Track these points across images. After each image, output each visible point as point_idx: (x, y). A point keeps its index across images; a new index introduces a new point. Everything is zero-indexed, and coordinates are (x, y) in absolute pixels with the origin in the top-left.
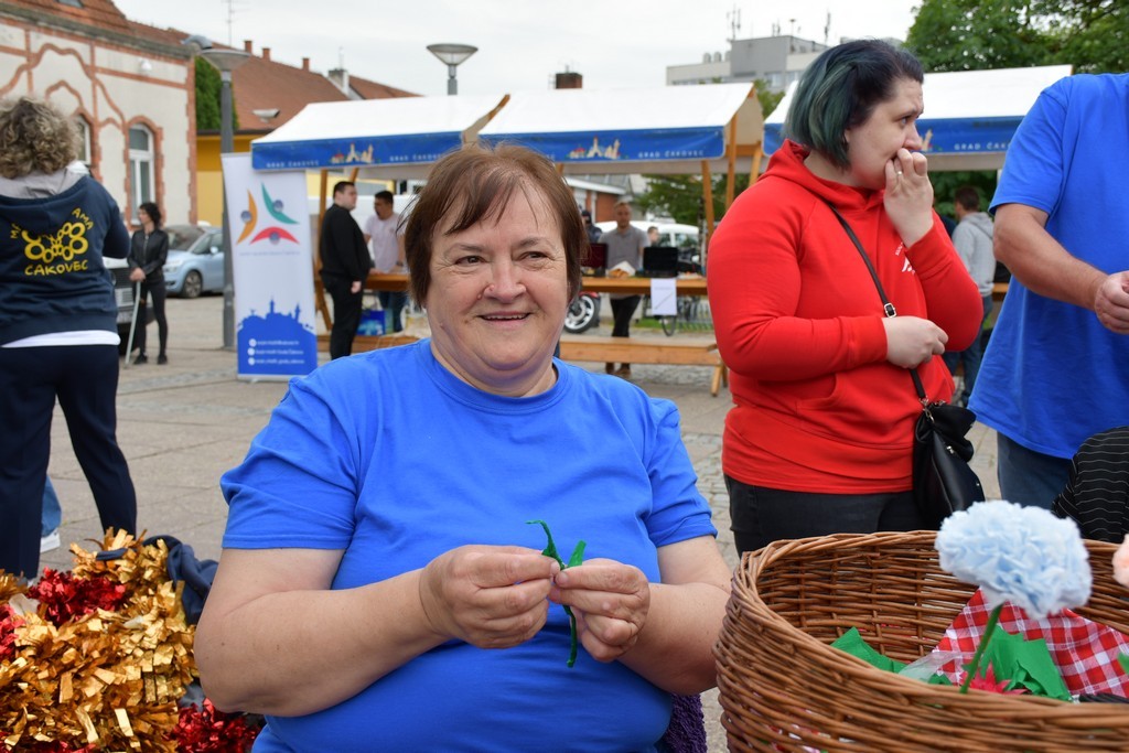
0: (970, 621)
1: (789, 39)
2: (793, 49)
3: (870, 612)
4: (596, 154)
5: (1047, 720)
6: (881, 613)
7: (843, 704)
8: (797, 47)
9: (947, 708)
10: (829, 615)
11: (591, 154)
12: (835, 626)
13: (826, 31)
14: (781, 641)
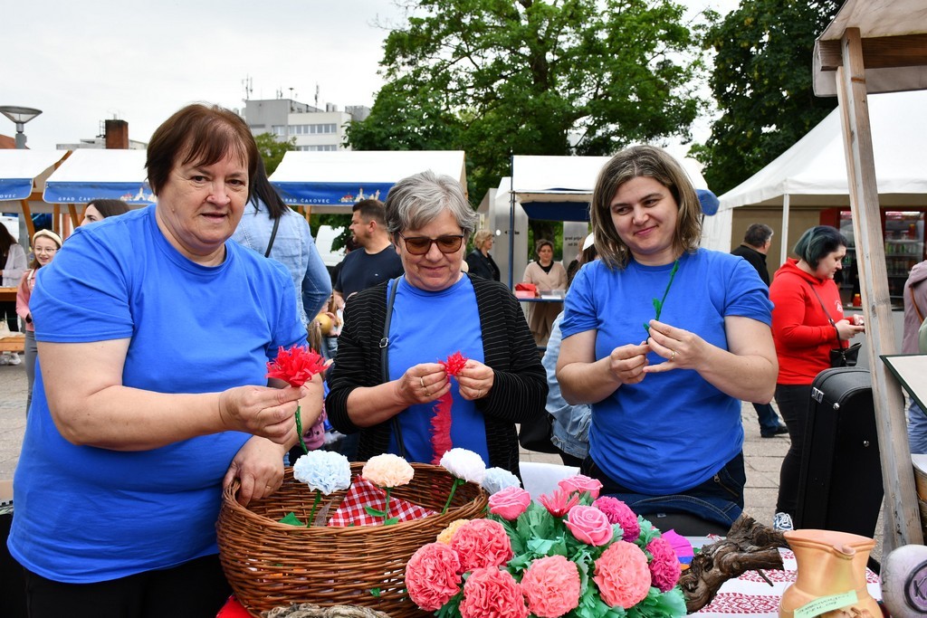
0: (347, 504)
1: (289, 102)
2: (292, 110)
3: (301, 504)
4: (141, 199)
5: (337, 534)
6: (305, 504)
7: (263, 539)
8: (295, 108)
9: (302, 534)
10: (280, 507)
11: (137, 199)
12: (283, 512)
13: (316, 98)
14: (240, 516)
